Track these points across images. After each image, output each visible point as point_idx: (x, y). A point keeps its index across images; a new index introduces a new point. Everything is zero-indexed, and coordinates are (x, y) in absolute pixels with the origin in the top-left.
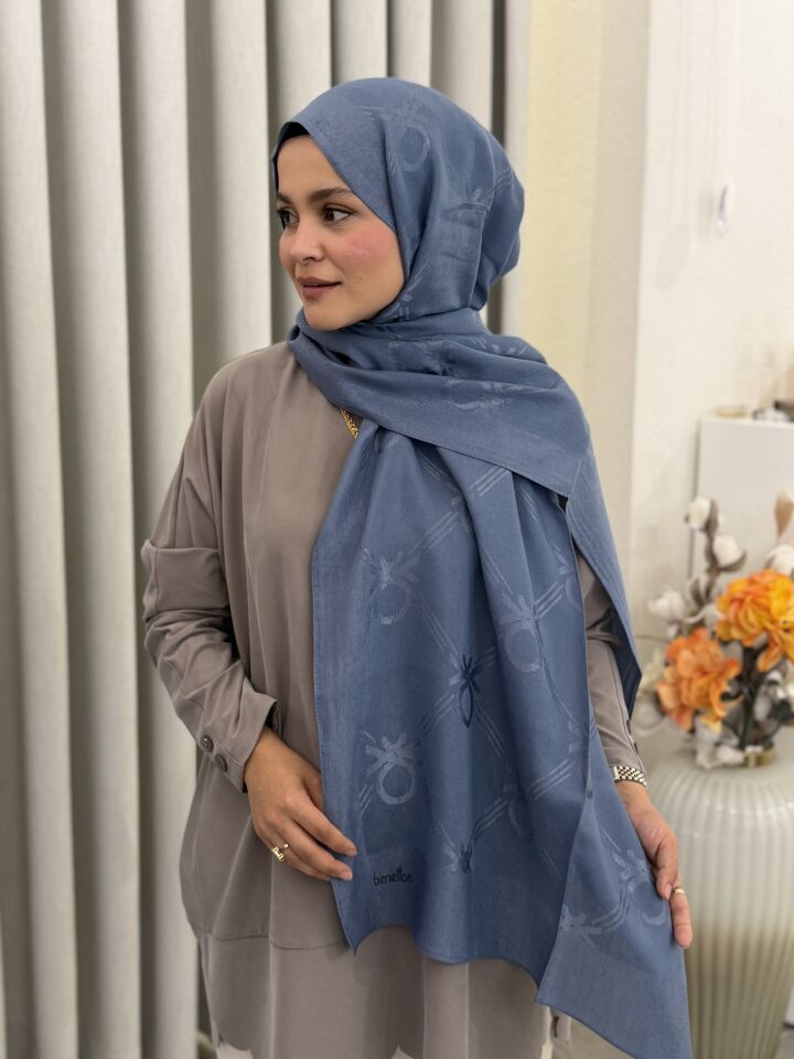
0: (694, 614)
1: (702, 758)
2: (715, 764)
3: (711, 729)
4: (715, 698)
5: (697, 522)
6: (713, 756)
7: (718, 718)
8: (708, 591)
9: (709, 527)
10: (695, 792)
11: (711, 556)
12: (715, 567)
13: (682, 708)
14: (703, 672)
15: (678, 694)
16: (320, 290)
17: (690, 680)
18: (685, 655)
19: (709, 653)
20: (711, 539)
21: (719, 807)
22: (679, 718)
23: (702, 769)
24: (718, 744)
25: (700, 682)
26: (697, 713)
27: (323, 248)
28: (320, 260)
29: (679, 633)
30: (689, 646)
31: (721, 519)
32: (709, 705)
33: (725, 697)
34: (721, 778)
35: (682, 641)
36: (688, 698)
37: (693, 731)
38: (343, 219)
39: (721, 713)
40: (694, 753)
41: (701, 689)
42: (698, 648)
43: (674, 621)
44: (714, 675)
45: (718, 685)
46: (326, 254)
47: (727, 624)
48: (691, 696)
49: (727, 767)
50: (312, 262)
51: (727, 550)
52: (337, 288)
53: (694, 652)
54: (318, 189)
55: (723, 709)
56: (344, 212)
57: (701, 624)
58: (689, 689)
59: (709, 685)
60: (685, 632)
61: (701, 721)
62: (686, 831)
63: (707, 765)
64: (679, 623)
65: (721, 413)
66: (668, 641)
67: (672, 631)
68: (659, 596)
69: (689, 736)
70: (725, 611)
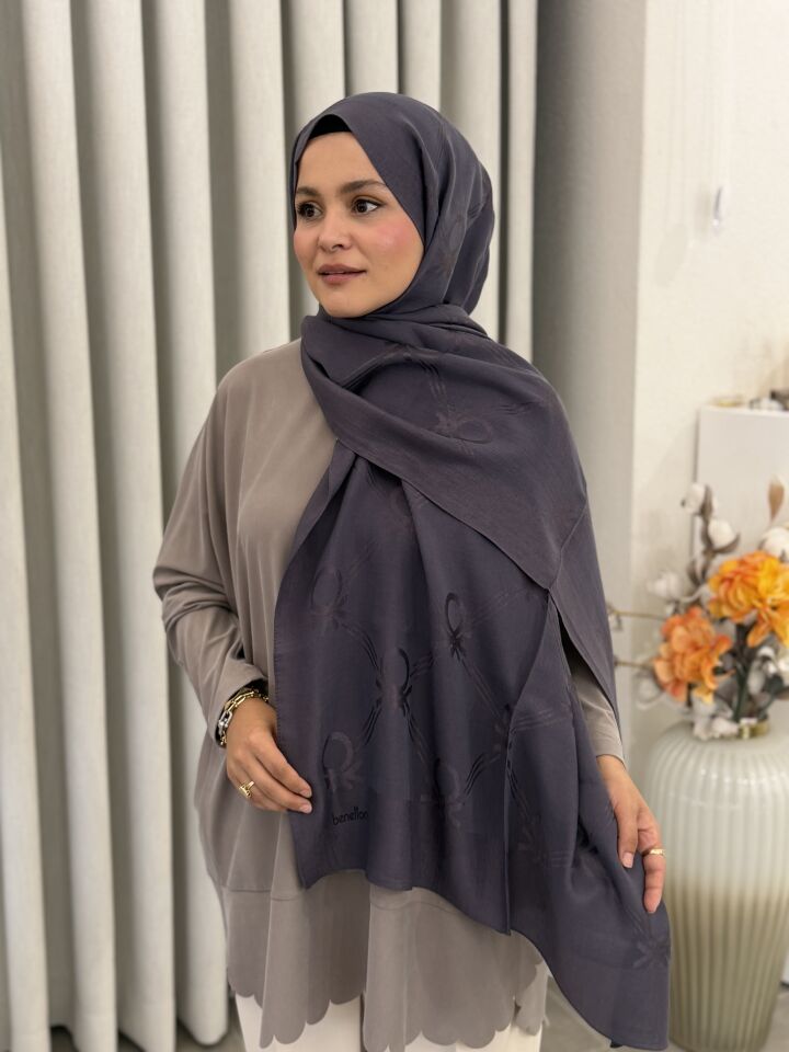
0: (691, 594)
1: (699, 730)
2: (711, 734)
3: (706, 703)
4: (707, 671)
5: (694, 506)
6: (709, 727)
7: (709, 691)
8: (704, 572)
9: (705, 511)
10: (692, 762)
11: (707, 539)
12: (711, 550)
13: (677, 682)
14: (696, 647)
15: (672, 668)
16: (346, 276)
17: (684, 655)
18: (679, 632)
19: (700, 629)
20: (706, 523)
21: (714, 776)
22: (674, 692)
23: (698, 739)
24: (713, 717)
25: (693, 657)
26: (690, 687)
27: (352, 238)
28: (348, 248)
29: (676, 611)
30: (684, 623)
31: (716, 503)
32: (701, 679)
33: (717, 671)
34: (717, 748)
35: (677, 618)
36: (681, 673)
37: (689, 703)
38: (374, 210)
39: (712, 686)
40: (692, 725)
41: (693, 663)
42: (692, 624)
43: (670, 601)
44: (705, 651)
45: (709, 660)
46: (355, 242)
47: (718, 602)
48: (684, 671)
49: (723, 738)
50: (339, 249)
51: (722, 533)
52: (362, 276)
53: (687, 629)
54: (351, 180)
55: (714, 682)
56: (375, 204)
57: (697, 603)
58: (682, 664)
59: (701, 659)
60: (682, 611)
61: (696, 694)
62: (683, 798)
63: (704, 737)
64: (677, 602)
65: (719, 403)
66: (665, 620)
67: (669, 610)
68: (659, 577)
69: (686, 709)
70: (717, 591)
